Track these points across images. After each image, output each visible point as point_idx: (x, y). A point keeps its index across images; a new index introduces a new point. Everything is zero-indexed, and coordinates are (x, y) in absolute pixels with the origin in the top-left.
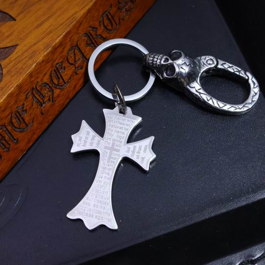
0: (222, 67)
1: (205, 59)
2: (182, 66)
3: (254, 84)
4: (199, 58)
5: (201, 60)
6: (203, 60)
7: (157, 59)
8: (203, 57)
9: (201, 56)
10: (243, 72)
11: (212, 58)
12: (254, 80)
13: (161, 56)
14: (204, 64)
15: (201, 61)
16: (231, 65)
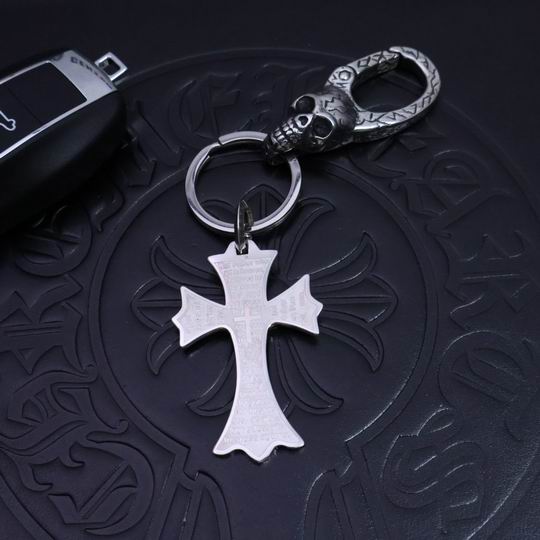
0: (362, 69)
1: (335, 78)
2: (327, 108)
3: (411, 53)
4: (328, 84)
5: (332, 84)
6: (335, 82)
7: (290, 129)
8: (331, 79)
9: (327, 79)
10: (385, 53)
11: (340, 69)
12: (406, 49)
13: (290, 122)
14: (341, 84)
15: (335, 85)
16: (367, 58)
